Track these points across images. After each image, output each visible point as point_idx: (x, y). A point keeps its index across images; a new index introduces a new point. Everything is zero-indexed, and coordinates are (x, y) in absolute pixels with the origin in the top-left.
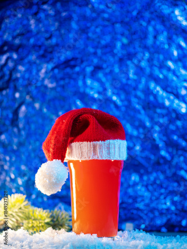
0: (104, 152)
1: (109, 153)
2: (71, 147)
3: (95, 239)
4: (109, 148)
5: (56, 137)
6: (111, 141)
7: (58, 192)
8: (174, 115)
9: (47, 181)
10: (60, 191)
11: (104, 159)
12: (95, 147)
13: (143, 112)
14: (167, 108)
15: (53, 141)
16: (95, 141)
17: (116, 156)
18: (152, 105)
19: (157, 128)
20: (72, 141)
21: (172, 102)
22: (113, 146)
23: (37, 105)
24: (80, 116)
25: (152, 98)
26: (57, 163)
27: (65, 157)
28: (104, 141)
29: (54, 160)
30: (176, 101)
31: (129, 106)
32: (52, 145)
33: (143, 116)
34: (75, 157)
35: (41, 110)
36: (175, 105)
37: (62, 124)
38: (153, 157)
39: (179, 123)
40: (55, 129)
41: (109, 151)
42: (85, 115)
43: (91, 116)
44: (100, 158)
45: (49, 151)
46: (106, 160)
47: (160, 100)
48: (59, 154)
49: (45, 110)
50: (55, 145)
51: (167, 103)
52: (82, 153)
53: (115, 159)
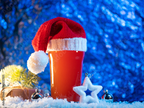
0: (72, 45)
1: (75, 46)
2: (50, 43)
4: (75, 43)
5: (41, 36)
6: (77, 38)
7: (42, 72)
8: (117, 28)
9: (35, 64)
10: (44, 71)
11: (72, 50)
12: (66, 42)
13: (97, 25)
14: (113, 23)
15: (38, 39)
16: (66, 38)
17: (80, 49)
18: (103, 21)
19: (107, 36)
20: (51, 39)
21: (116, 19)
22: (77, 41)
23: (30, 21)
24: (56, 22)
25: (103, 17)
26: (41, 52)
27: (46, 49)
28: (72, 38)
29: (39, 51)
30: (119, 19)
31: (89, 22)
32: (38, 42)
33: (97, 27)
34: (53, 49)
35: (32, 23)
36: (118, 22)
37: (44, 28)
38: (104, 54)
39: (121, 33)
40: (40, 31)
41: (75, 45)
42: (59, 22)
43: (64, 22)
44: (69, 50)
45: (36, 45)
46: (73, 51)
47: (108, 18)
48: (43, 47)
49: (35, 24)
50: (40, 41)
51: (113, 20)
52: (57, 46)
53: (79, 50)
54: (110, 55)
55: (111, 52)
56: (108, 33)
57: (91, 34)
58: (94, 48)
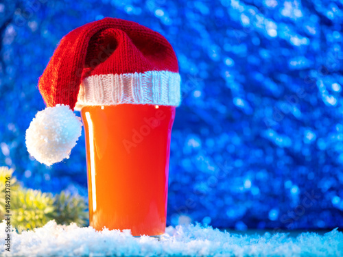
0: (142, 91)
1: (151, 94)
2: (87, 84)
3: (127, 237)
4: (150, 85)
5: (61, 67)
6: (155, 73)
7: (65, 160)
8: (256, 41)
9: (46, 140)
10: (68, 157)
11: (142, 102)
12: (126, 83)
13: (205, 35)
14: (247, 29)
15: (55, 74)
16: (126, 72)
17: (162, 99)
18: (221, 24)
19: (229, 62)
20: (89, 74)
21: (253, 19)
22: (157, 81)
23: (33, 25)
24: (101, 31)
25: (219, 13)
26: (62, 109)
27: (76, 101)
28: (143, 72)
29: (58, 105)
30: (260, 19)
31: (183, 27)
32: (54, 82)
33: (205, 41)
34: (94, 101)
35: (39, 32)
36: (258, 25)
37: (71, 46)
38: (222, 110)
39: (265, 54)
40: (59, 54)
41: (151, 91)
42: (109, 30)
43: (121, 32)
44: (136, 102)
45: (48, 91)
46: (147, 105)
47: (233, 15)
48: (68, 97)
49: (46, 33)
50: (58, 80)
51: (245, 21)
52: (105, 94)
53: (161, 104)
54: (239, 110)
55: (239, 102)
56: (231, 55)
57: (189, 57)
58: (197, 94)
